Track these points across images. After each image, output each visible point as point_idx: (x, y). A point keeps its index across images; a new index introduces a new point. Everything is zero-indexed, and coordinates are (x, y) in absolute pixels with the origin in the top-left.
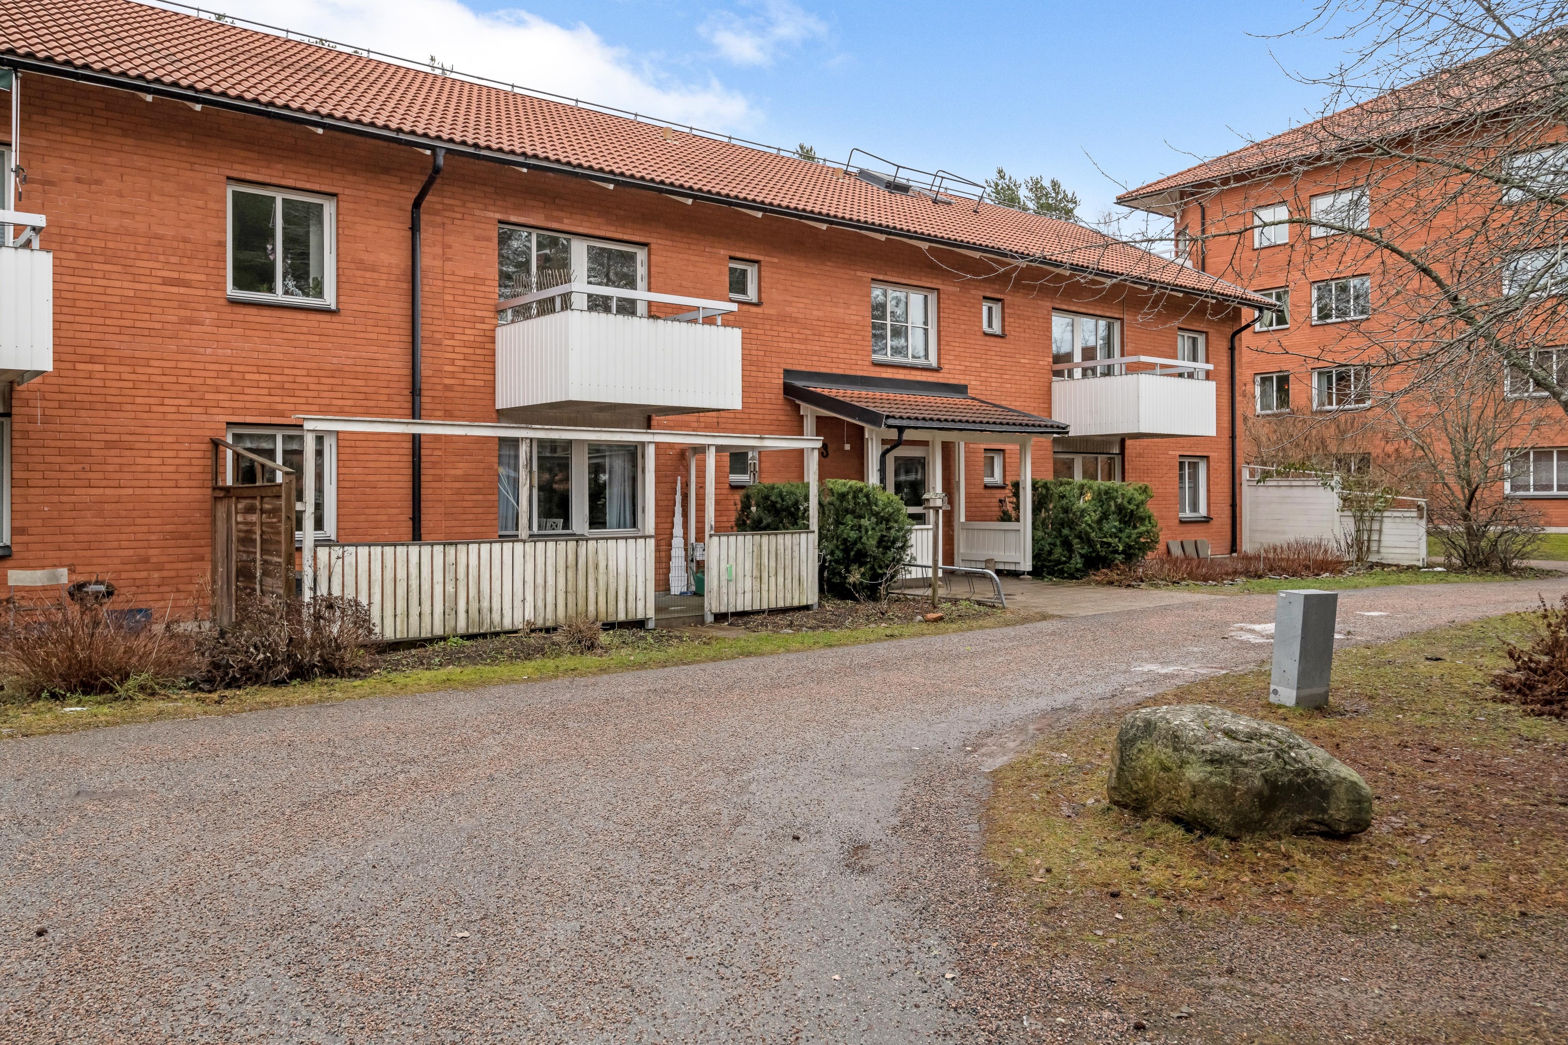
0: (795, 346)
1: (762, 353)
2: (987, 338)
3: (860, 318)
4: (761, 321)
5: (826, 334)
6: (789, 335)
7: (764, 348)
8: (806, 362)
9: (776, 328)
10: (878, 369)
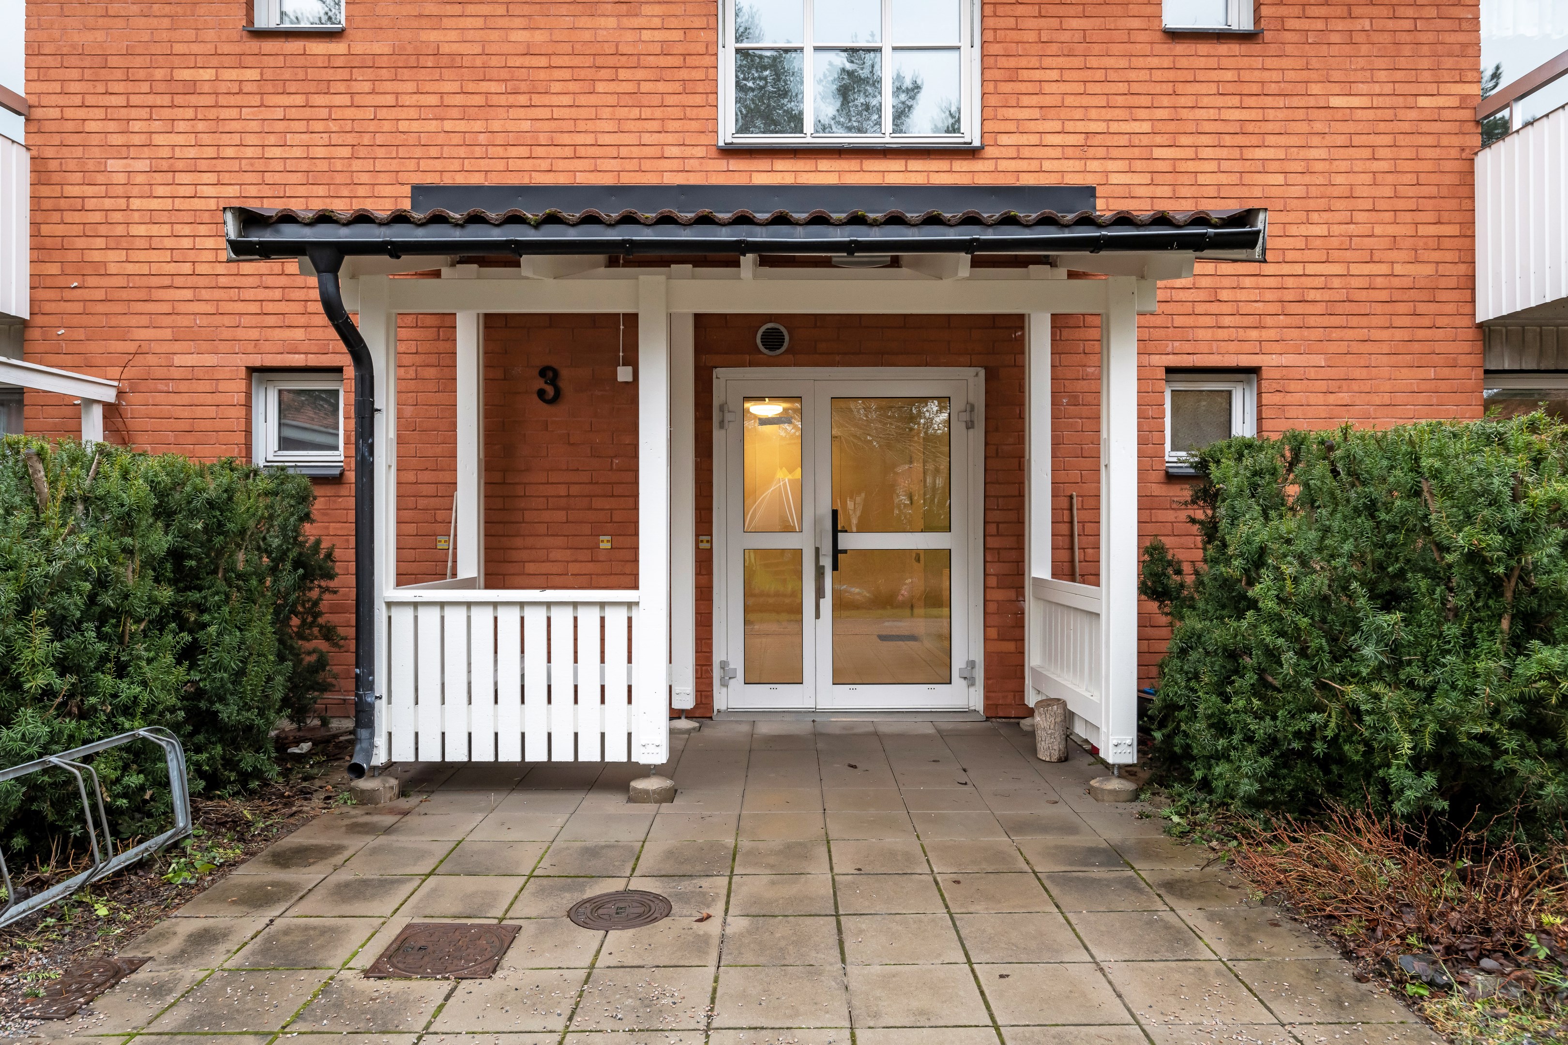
0: (448, 125)
1: (346, 152)
2: (1180, 48)
3: (677, 35)
4: (344, 74)
5: (556, 87)
6: (433, 100)
7: (350, 139)
8: (484, 164)
9: (389, 86)
10: (735, 164)
